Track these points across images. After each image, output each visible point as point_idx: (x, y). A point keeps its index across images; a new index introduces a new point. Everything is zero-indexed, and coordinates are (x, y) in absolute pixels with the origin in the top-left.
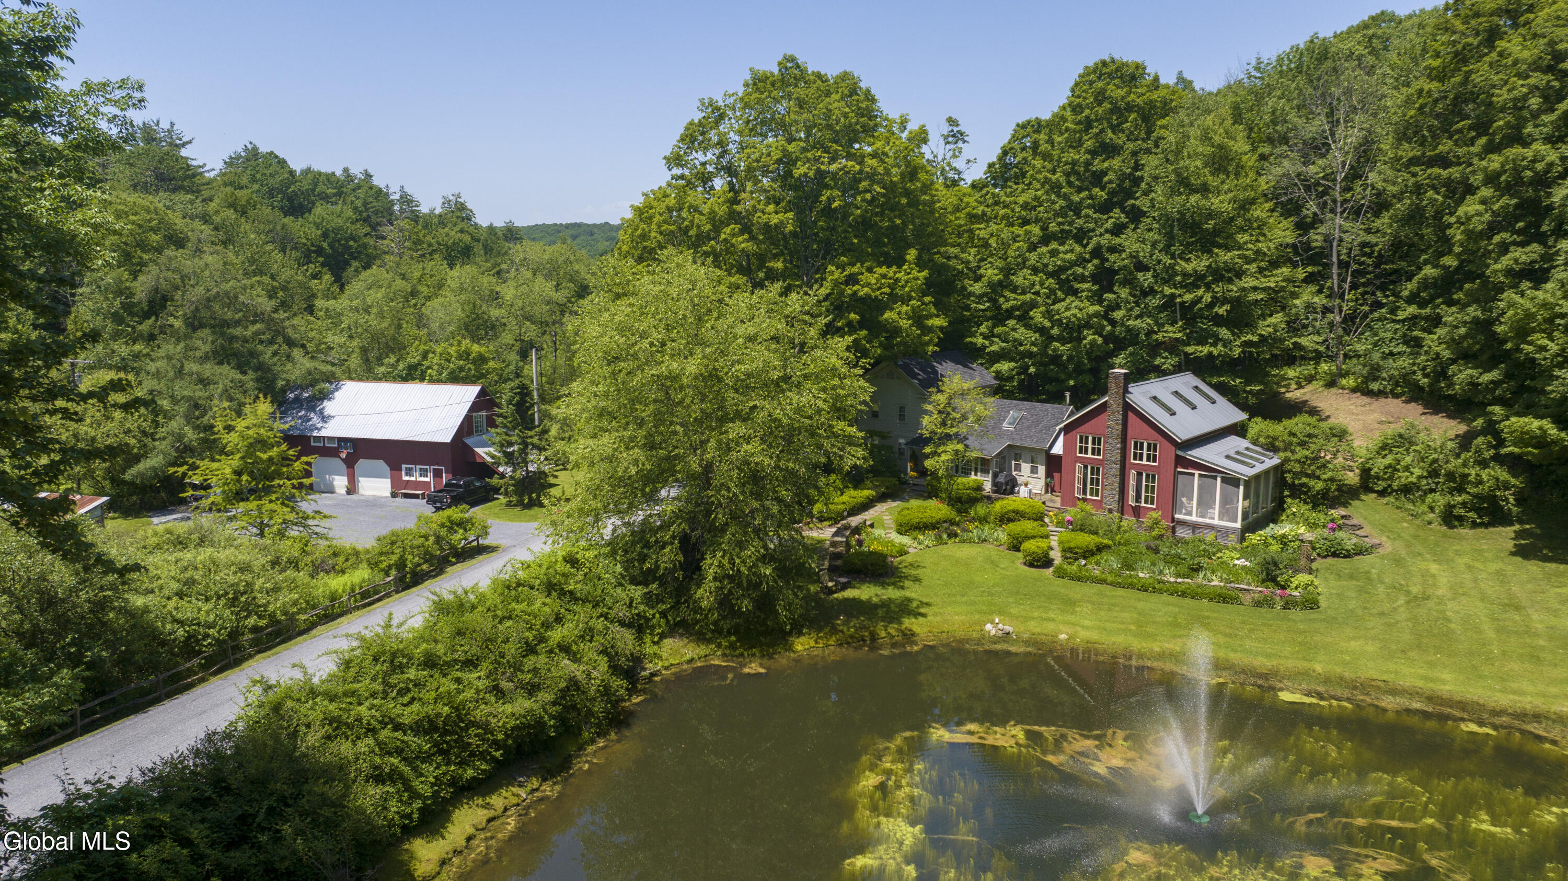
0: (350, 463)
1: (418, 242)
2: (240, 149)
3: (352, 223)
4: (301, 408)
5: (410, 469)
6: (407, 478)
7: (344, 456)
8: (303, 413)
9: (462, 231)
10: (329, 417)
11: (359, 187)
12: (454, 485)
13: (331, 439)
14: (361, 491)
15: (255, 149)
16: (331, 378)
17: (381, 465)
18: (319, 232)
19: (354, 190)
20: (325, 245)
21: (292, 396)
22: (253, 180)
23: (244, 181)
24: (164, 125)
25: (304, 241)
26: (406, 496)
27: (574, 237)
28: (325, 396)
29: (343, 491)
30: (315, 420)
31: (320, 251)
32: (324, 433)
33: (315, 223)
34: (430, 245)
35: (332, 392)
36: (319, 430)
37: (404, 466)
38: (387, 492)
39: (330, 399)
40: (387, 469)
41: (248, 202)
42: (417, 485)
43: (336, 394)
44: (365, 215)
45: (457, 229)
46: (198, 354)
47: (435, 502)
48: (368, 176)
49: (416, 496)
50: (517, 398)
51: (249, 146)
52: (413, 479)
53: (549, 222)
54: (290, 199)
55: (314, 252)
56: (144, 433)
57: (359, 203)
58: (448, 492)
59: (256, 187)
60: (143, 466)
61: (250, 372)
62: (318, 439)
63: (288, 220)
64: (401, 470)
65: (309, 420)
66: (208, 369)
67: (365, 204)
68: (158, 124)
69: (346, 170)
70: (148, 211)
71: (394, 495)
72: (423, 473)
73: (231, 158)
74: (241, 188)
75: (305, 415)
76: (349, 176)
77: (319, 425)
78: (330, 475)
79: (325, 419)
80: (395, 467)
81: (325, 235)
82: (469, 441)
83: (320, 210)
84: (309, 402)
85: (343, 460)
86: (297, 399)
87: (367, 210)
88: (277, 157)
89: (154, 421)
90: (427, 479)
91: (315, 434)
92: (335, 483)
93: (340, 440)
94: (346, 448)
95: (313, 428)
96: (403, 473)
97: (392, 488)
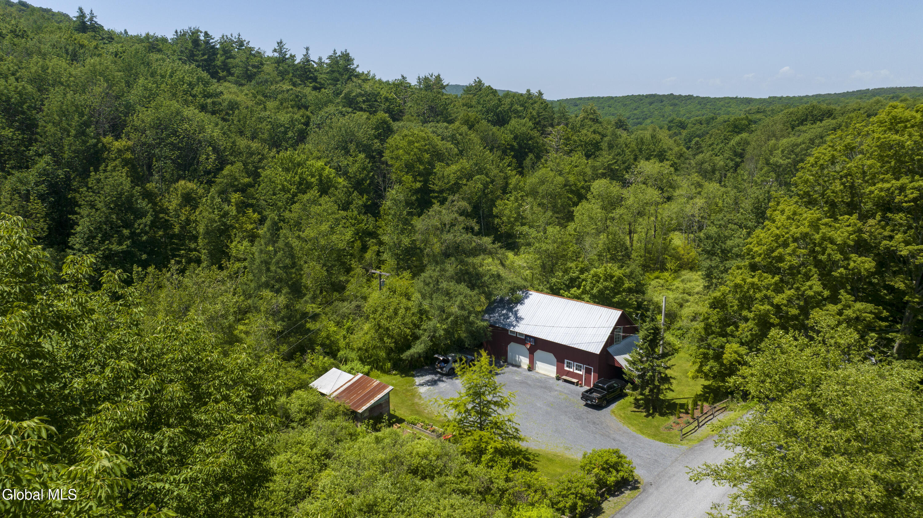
0: (532, 351)
1: (568, 139)
2: (472, 83)
3: (531, 130)
4: (504, 308)
5: (570, 364)
6: (567, 369)
7: (528, 346)
8: (505, 311)
9: (594, 132)
10: (521, 317)
11: (535, 102)
12: (600, 387)
13: (521, 334)
14: (537, 370)
15: (480, 81)
16: (524, 289)
17: (551, 356)
18: (512, 136)
19: (532, 104)
20: (515, 144)
22: (479, 103)
23: (473, 103)
25: (503, 142)
26: (566, 381)
27: (651, 104)
28: (519, 301)
29: (526, 367)
30: (512, 319)
31: (512, 148)
32: (517, 329)
33: (510, 130)
34: (575, 141)
35: (523, 300)
36: (514, 327)
37: (566, 361)
38: (554, 375)
39: (521, 304)
40: (555, 360)
41: (475, 119)
42: (574, 375)
43: (526, 300)
44: (537, 120)
45: (591, 130)
46: (447, 274)
47: (587, 400)
48: (541, 94)
49: (573, 383)
51: (477, 80)
52: (571, 370)
53: (636, 94)
54: (498, 116)
55: (509, 149)
56: (415, 325)
57: (534, 113)
59: (480, 108)
60: (412, 351)
62: (514, 332)
63: (495, 129)
64: (564, 363)
65: (508, 318)
66: (452, 286)
67: (538, 113)
69: (528, 91)
70: (424, 140)
71: (558, 378)
72: (579, 368)
74: (472, 107)
75: (506, 314)
76: (530, 94)
77: (514, 323)
78: (518, 355)
79: (518, 319)
80: (560, 361)
81: (516, 138)
82: (610, 350)
83: (513, 122)
84: (509, 304)
85: (527, 348)
87: (539, 116)
88: (492, 89)
89: (420, 318)
90: (581, 373)
91: (512, 329)
92: (522, 361)
93: (527, 336)
94: (530, 342)
95: (511, 325)
96: (565, 365)
97: (557, 373)
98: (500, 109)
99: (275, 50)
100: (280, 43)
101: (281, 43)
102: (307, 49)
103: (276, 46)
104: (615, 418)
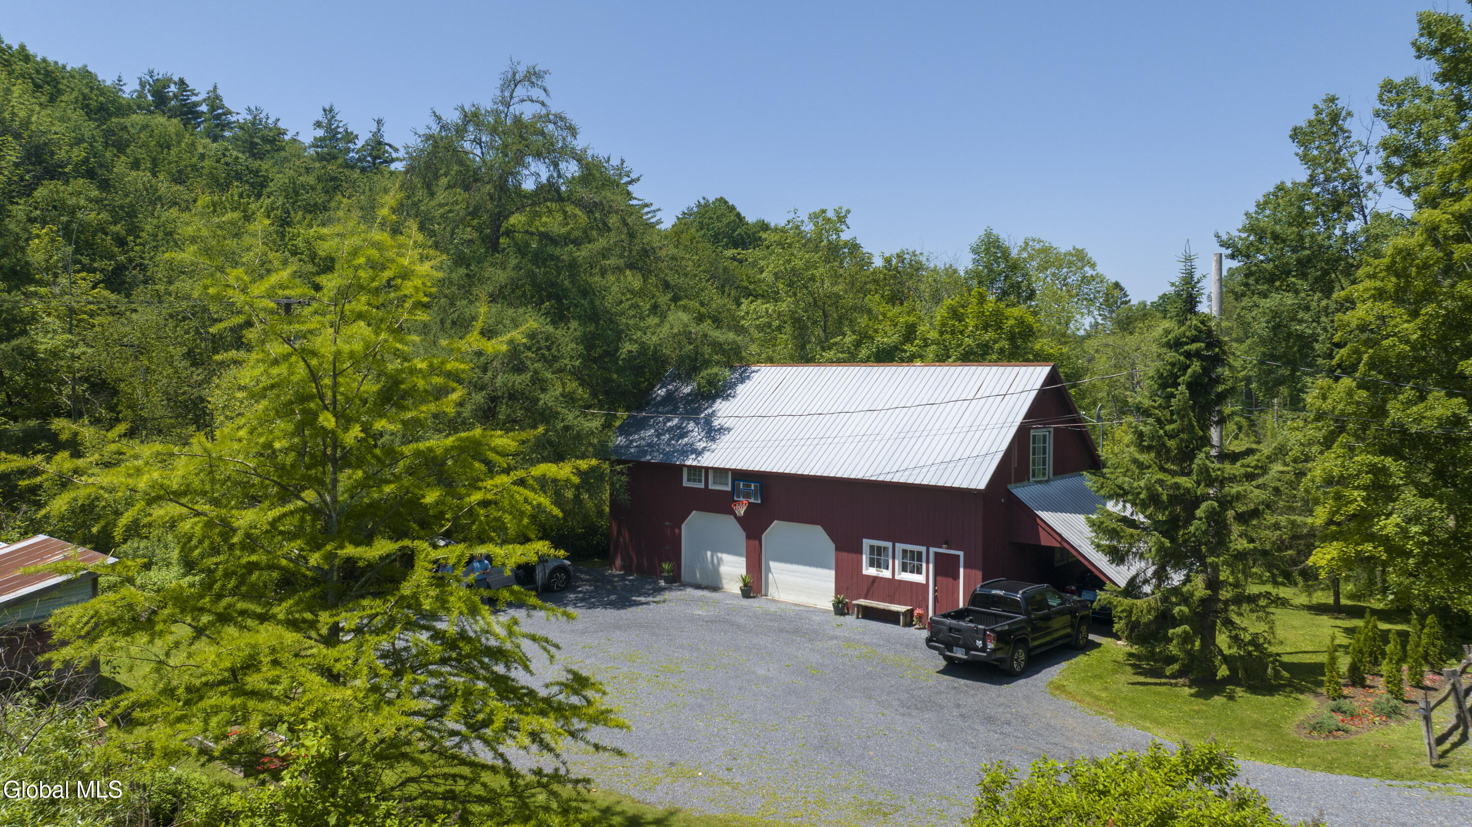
0: (754, 528)
4: (674, 414)
5: (879, 551)
6: (872, 572)
7: (741, 511)
8: (676, 421)
10: (722, 430)
12: (996, 600)
13: (720, 472)
14: (774, 592)
17: (817, 535)
21: (662, 392)
24: (615, 162)
26: (869, 614)
28: (719, 391)
29: (733, 587)
30: (695, 434)
32: (707, 460)
35: (733, 386)
36: (699, 453)
37: (867, 543)
38: (826, 602)
39: (726, 398)
40: (828, 546)
42: (894, 589)
43: (740, 388)
49: (891, 618)
50: (1196, 366)
51: (702, 202)
52: (886, 574)
58: (978, 617)
61: (574, 324)
62: (697, 471)
64: (860, 552)
65: (683, 435)
68: (608, 161)
71: (841, 609)
72: (912, 563)
73: (684, 213)
75: (679, 427)
77: (701, 445)
78: (714, 551)
79: (712, 433)
80: (847, 547)
82: (1023, 492)
84: (689, 402)
85: (739, 520)
86: (670, 398)
90: (920, 578)
91: (690, 462)
92: (724, 569)
93: (737, 476)
94: (747, 495)
95: (688, 450)
96: (865, 558)
97: (838, 591)
98: (739, 231)
99: (318, 124)
100: (329, 112)
101: (331, 110)
102: (379, 122)
103: (320, 116)
104: (1072, 703)
